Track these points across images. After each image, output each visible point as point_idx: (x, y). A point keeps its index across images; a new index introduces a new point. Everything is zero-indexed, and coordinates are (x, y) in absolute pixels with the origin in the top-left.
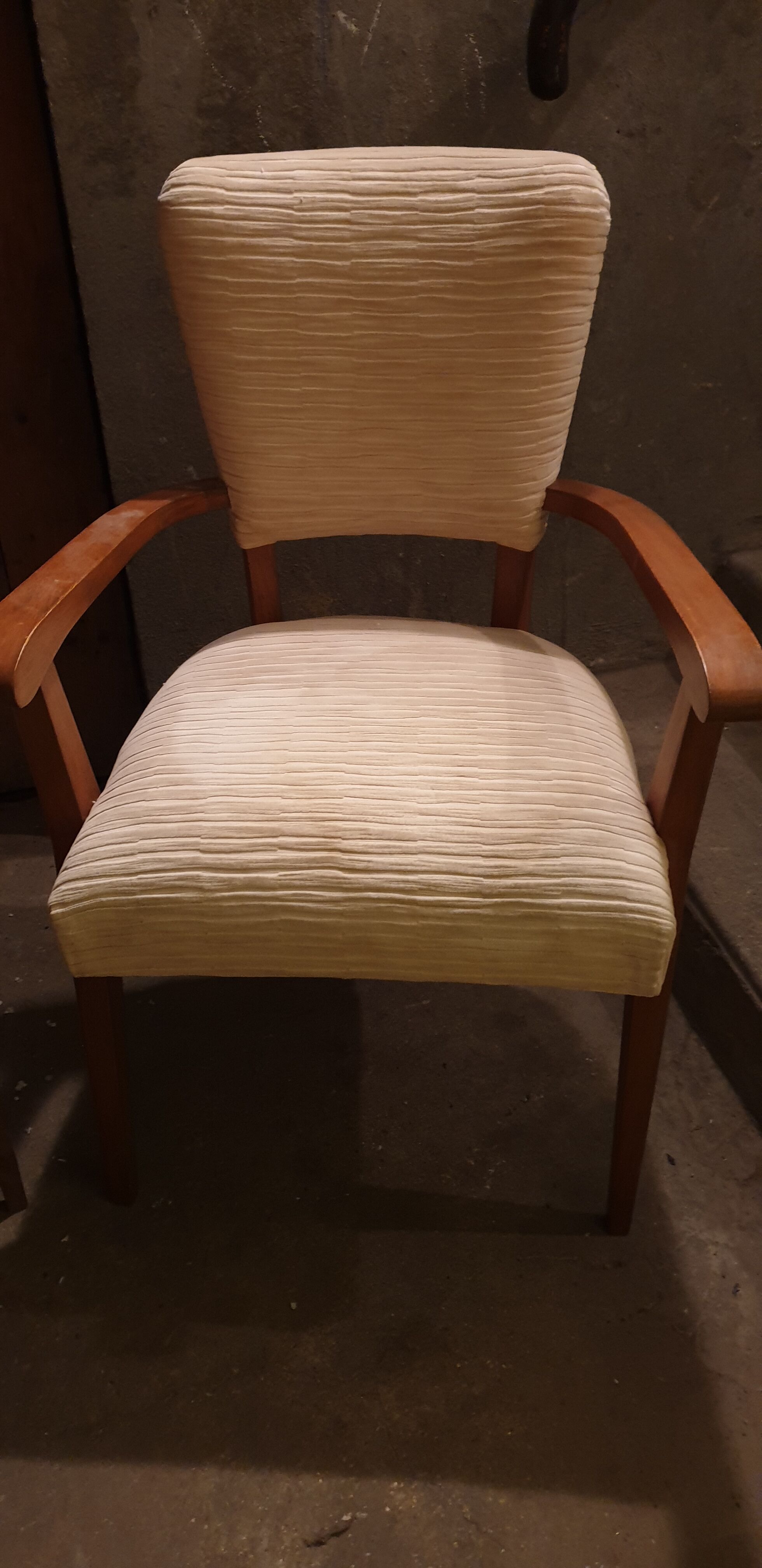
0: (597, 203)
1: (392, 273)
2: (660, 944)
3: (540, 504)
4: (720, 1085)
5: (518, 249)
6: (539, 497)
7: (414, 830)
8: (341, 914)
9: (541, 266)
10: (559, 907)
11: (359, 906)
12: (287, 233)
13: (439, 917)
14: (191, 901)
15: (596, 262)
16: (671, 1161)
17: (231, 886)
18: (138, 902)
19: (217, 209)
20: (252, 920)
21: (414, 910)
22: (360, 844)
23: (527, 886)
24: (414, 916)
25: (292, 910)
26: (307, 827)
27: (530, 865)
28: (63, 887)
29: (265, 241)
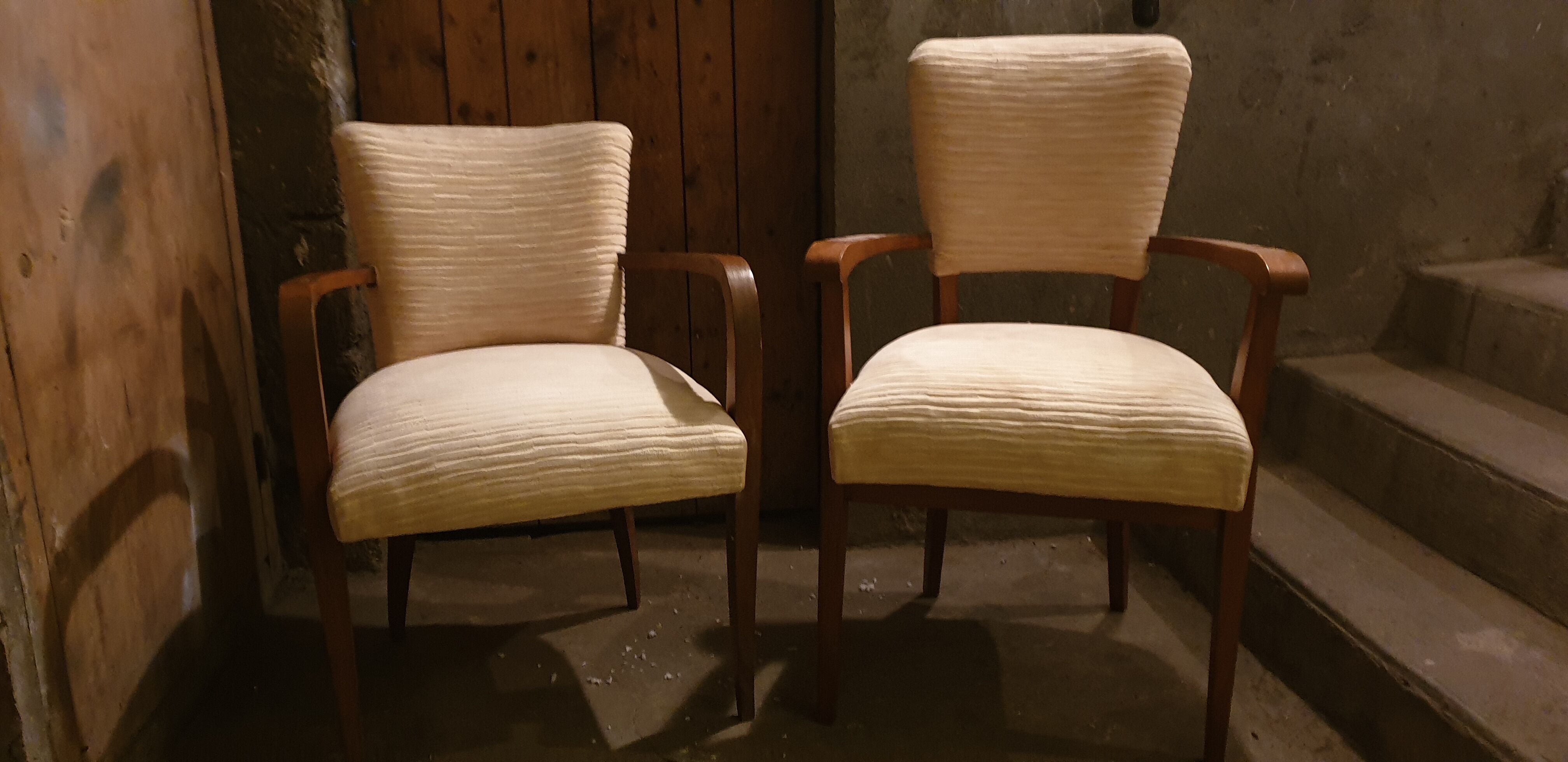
0: (1183, 60)
1: (1053, 101)
2: (1242, 460)
3: (1145, 246)
5: (1134, 85)
6: (1145, 241)
7: (1072, 390)
8: (1022, 436)
9: (1147, 94)
10: (1172, 434)
11: (1034, 431)
12: (990, 77)
13: (1088, 440)
14: (921, 423)
15: (1183, 96)
16: (1255, 736)
17: (948, 415)
18: (887, 423)
19: (947, 63)
20: (960, 438)
21: (1072, 435)
22: (1035, 396)
23: (1151, 421)
24: (1072, 439)
25: (988, 432)
26: (998, 387)
27: (1152, 409)
28: (841, 413)
29: (974, 81)
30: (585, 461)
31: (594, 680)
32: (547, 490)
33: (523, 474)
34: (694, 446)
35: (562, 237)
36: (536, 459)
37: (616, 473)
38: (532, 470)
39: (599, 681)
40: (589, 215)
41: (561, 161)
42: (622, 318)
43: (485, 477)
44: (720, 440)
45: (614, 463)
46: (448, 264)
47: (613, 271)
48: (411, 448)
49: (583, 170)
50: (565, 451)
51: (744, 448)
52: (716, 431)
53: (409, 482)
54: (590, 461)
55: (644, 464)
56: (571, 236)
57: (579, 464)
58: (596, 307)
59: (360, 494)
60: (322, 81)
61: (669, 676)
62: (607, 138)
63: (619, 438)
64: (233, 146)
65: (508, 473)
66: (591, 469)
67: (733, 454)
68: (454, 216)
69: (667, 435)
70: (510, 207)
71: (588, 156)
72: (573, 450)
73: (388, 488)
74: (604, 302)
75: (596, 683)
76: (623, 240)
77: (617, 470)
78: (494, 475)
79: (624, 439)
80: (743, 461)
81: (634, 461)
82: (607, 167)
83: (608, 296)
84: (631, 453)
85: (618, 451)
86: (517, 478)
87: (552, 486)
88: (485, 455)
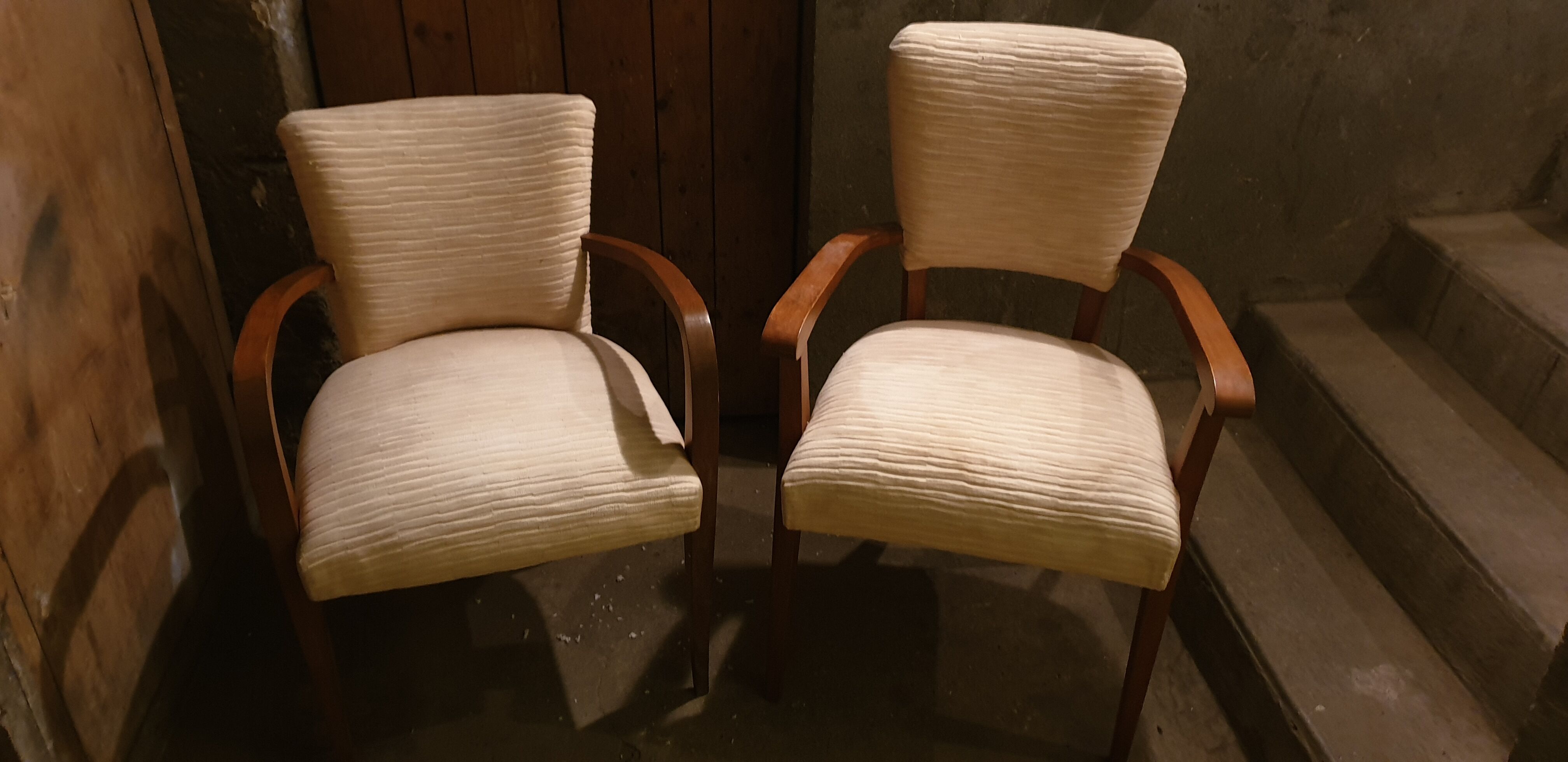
0: (1178, 78)
1: (1037, 108)
2: (1169, 554)
3: (1117, 262)
4: (1202, 686)
5: (1122, 102)
6: (1116, 258)
7: (1015, 464)
8: (964, 510)
9: (1136, 114)
10: (1107, 523)
11: (975, 507)
12: (972, 77)
13: (1026, 520)
14: (870, 489)
15: (1173, 114)
16: (1159, 730)
17: (896, 483)
18: (838, 485)
19: (929, 59)
20: (906, 506)
21: (1012, 514)
22: (980, 468)
23: (1087, 507)
24: (1011, 517)
25: (932, 503)
26: (947, 454)
27: (1091, 494)
28: (793, 471)
29: (956, 81)
30: (543, 523)
31: (564, 638)
32: (506, 551)
33: (484, 538)
34: (650, 499)
35: (524, 226)
36: (494, 523)
37: (573, 531)
38: (491, 534)
39: (568, 639)
40: (551, 203)
41: (522, 144)
42: (587, 296)
43: (446, 543)
44: (675, 492)
45: (573, 522)
46: (405, 258)
47: (576, 255)
48: (376, 516)
49: (543, 154)
50: (524, 514)
51: (699, 498)
52: (673, 484)
53: (374, 551)
54: (547, 521)
55: (600, 521)
56: (532, 225)
57: (537, 526)
58: (561, 295)
59: (328, 564)
60: (264, 23)
61: (633, 635)
62: (568, 118)
63: (576, 498)
64: (175, 89)
65: (468, 538)
66: (548, 530)
67: (689, 504)
68: (411, 210)
69: (623, 491)
70: (468, 196)
71: (549, 139)
72: (531, 513)
73: (355, 557)
74: (569, 288)
75: (565, 641)
76: (587, 220)
77: (575, 528)
78: (455, 541)
79: (581, 497)
80: (698, 508)
81: (591, 518)
82: (569, 150)
83: (572, 281)
84: (589, 511)
85: (576, 511)
86: (478, 542)
87: (511, 547)
88: (445, 522)
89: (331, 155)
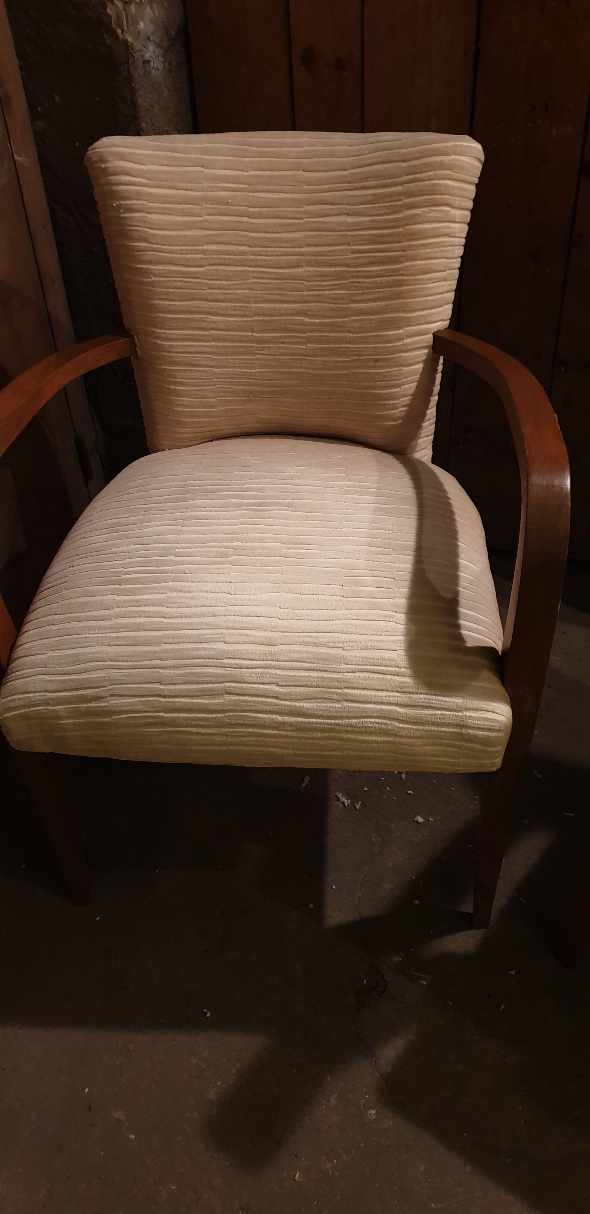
30: (284, 723)
31: (343, 799)
32: (235, 748)
33: (211, 727)
34: (433, 724)
35: (361, 312)
36: (224, 711)
37: (322, 742)
38: (220, 724)
40: (400, 284)
41: (376, 199)
43: (163, 723)
44: (470, 722)
45: (323, 730)
46: (215, 339)
47: (424, 358)
48: (87, 671)
49: (400, 216)
50: (262, 707)
51: (503, 737)
52: (467, 709)
53: (77, 714)
54: (291, 724)
55: (359, 737)
56: (372, 312)
57: (278, 726)
58: (395, 407)
59: (26, 717)
61: (420, 820)
62: (441, 166)
63: (332, 700)
65: (188, 723)
66: (290, 733)
67: (487, 742)
68: (227, 278)
69: (397, 705)
70: (298, 266)
71: (410, 194)
72: (271, 708)
73: (56, 716)
74: (406, 400)
76: (447, 310)
77: (324, 739)
78: (173, 723)
79: (339, 701)
80: (501, 749)
81: (347, 732)
82: (434, 212)
83: (412, 391)
84: (346, 721)
85: (328, 717)
86: (201, 730)
87: (240, 744)
88: (165, 696)
89: (139, 196)
